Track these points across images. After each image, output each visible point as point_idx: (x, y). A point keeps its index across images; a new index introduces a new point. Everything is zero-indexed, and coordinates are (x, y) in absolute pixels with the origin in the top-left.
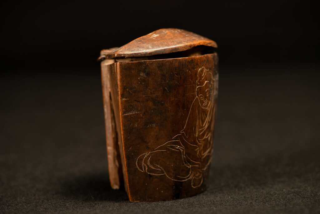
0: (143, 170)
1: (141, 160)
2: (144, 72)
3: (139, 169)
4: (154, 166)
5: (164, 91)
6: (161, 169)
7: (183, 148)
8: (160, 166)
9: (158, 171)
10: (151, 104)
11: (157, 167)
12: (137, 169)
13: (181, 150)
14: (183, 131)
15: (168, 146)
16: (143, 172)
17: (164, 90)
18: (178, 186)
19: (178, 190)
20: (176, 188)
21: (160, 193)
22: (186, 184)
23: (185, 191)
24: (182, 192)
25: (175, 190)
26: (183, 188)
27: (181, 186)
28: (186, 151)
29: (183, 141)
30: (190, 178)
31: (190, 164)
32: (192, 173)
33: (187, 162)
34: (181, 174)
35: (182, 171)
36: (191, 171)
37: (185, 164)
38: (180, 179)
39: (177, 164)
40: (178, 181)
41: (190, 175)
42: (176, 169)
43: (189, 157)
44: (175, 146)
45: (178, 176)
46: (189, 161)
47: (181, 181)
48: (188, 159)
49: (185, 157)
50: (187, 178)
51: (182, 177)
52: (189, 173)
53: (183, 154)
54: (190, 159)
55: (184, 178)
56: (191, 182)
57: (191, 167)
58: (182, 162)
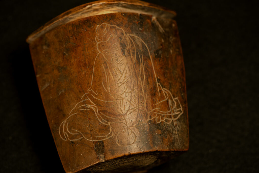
0: (66, 139)
1: (61, 129)
2: (46, 44)
3: (63, 139)
4: (73, 132)
5: (64, 56)
6: (79, 133)
7: (94, 106)
8: (78, 130)
9: (77, 135)
10: (56, 72)
11: (76, 132)
12: (61, 139)
13: (93, 108)
14: (90, 89)
15: (79, 108)
16: (67, 141)
17: (64, 54)
18: (99, 146)
19: (100, 151)
20: (98, 149)
21: (85, 158)
22: (108, 143)
23: (109, 150)
24: (106, 153)
25: (97, 151)
26: (106, 148)
27: (103, 146)
28: (99, 108)
29: (93, 100)
30: (112, 136)
31: (108, 121)
32: (113, 131)
33: (103, 120)
34: (99, 134)
35: (100, 130)
36: (111, 128)
37: (101, 122)
38: (99, 138)
39: (92, 124)
40: (98, 141)
41: (111, 133)
42: (93, 129)
43: (105, 114)
44: (85, 106)
45: (97, 135)
46: (106, 119)
47: (101, 140)
48: (105, 117)
49: (99, 115)
50: (108, 136)
51: (101, 136)
52: (110, 131)
53: (97, 113)
54: (106, 116)
55: (104, 136)
56: (115, 141)
57: (111, 124)
58: (97, 121)
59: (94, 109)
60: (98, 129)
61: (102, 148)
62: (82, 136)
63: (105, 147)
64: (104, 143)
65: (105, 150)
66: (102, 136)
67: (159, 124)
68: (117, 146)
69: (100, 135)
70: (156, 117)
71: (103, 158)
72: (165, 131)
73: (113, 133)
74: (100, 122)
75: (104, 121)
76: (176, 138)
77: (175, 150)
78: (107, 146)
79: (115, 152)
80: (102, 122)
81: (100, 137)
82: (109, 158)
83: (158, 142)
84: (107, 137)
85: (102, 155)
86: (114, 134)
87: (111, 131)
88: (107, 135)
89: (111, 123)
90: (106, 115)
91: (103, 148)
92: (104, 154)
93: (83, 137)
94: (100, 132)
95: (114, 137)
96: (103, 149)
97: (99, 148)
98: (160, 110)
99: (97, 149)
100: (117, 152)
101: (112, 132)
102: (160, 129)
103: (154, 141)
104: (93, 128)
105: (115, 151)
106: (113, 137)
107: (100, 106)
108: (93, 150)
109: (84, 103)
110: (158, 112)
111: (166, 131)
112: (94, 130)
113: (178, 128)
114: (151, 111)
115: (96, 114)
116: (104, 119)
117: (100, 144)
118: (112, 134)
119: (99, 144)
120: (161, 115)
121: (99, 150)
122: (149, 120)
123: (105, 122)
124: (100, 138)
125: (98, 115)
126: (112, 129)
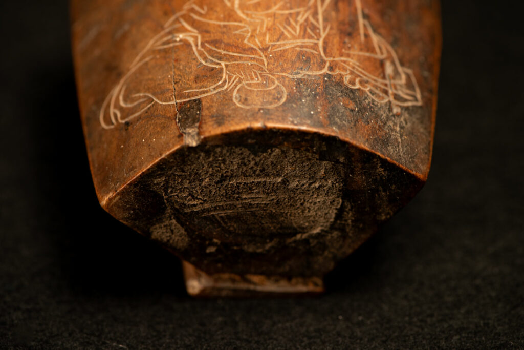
0: (112, 124)
3: (106, 127)
4: (132, 101)
6: (146, 97)
8: (145, 92)
9: (141, 103)
11: (140, 98)
13: (189, 38)
14: (190, 4)
15: (156, 46)
18: (189, 111)
19: (190, 120)
20: (185, 117)
21: (149, 145)
22: (213, 102)
23: (212, 117)
24: (203, 122)
25: (183, 120)
26: (205, 112)
27: (199, 109)
28: (203, 37)
29: (193, 23)
30: (226, 87)
31: (220, 60)
32: (230, 78)
33: (210, 58)
34: (194, 85)
35: (197, 79)
36: (226, 73)
37: (204, 63)
38: (191, 95)
39: (180, 70)
40: (187, 100)
41: (225, 81)
42: (180, 80)
43: (216, 47)
44: (172, 38)
45: (187, 90)
46: (216, 56)
47: (196, 98)
48: (214, 52)
49: (202, 49)
50: (215, 89)
51: (197, 90)
52: (221, 78)
53: (197, 45)
54: (219, 51)
55: (206, 90)
56: (232, 97)
57: (227, 66)
58: (194, 62)
59: (191, 40)
60: (192, 77)
61: (195, 114)
62: (153, 100)
63: (204, 109)
64: (203, 103)
65: (202, 116)
66: (200, 88)
67: (352, 91)
68: (234, 107)
69: (196, 88)
70: (346, 74)
71: (193, 136)
72: (365, 108)
73: (229, 82)
74: (201, 63)
75: (211, 60)
76: (393, 137)
77: (389, 159)
78: (207, 109)
79: (228, 119)
80: (206, 62)
81: (195, 92)
82: (210, 132)
83: (344, 122)
84: (212, 90)
85: (193, 130)
86: (230, 84)
87: (225, 78)
88: (213, 87)
89: (227, 63)
90: (219, 48)
91: (198, 112)
92: (197, 124)
93: (153, 103)
94: (196, 82)
95: (229, 90)
96: (197, 114)
97: (189, 113)
98: (359, 66)
99: (183, 116)
100: (233, 120)
101: (227, 80)
102: (353, 99)
103: (332, 116)
104: (181, 76)
105: (227, 117)
106: (227, 89)
107: (207, 32)
108: (174, 121)
109: (170, 33)
110: (353, 68)
111: (368, 110)
112: (183, 79)
113: (401, 122)
114: (334, 57)
115: (194, 48)
116: (212, 56)
117: (193, 105)
118: (225, 84)
119: (191, 106)
120: (361, 77)
121: (187, 119)
122: (327, 74)
123: (212, 62)
124: (195, 94)
125: (198, 50)
126: (228, 74)
